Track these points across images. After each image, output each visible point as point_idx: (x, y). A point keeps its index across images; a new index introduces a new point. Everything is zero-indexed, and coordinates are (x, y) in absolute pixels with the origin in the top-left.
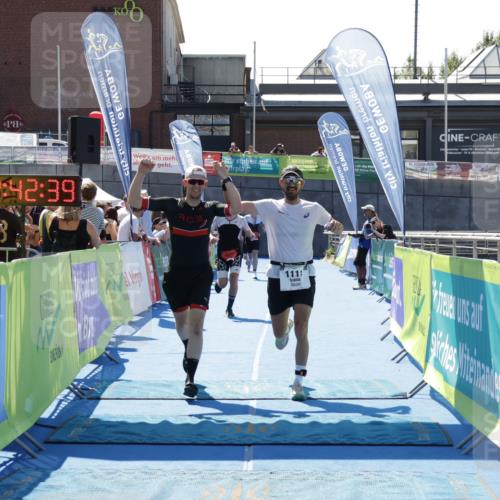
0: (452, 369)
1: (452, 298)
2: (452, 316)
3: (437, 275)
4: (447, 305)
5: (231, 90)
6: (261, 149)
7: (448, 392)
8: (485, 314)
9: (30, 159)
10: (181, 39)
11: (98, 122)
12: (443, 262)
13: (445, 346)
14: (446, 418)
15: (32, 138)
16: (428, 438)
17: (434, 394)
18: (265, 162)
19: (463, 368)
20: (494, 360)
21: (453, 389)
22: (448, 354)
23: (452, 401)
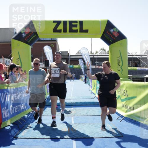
3: (97, 81)
5: (66, 56)
6: (71, 64)
10: (59, 49)
11: (49, 61)
16: (97, 104)
17: (97, 98)
18: (71, 66)
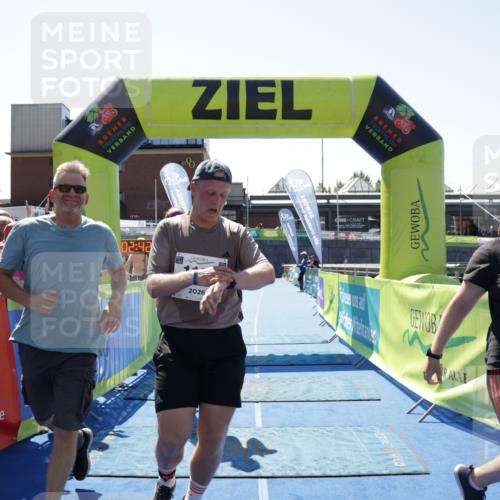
0: (350, 328)
1: (349, 295)
2: (350, 304)
3: (341, 284)
4: (347, 298)
5: (236, 199)
7: (348, 339)
8: (366, 302)
9: (143, 232)
12: (345, 278)
13: (346, 318)
14: (347, 352)
15: (144, 223)
16: (340, 361)
17: (341, 341)
19: (355, 328)
20: (371, 324)
21: (350, 338)
22: (348, 321)
23: (350, 343)
